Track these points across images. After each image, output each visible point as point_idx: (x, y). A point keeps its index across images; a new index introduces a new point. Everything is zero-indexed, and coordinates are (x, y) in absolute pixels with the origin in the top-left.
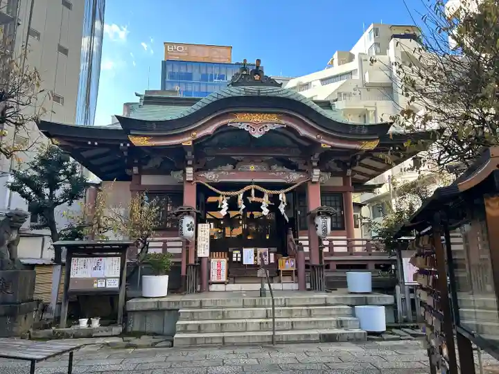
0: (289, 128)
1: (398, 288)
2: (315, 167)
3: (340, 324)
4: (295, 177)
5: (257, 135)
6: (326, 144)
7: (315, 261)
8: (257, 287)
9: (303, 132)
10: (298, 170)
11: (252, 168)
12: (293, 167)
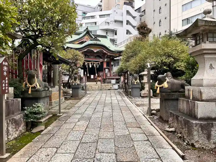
0: (102, 50)
1: (120, 82)
2: (106, 58)
3: (111, 88)
4: (101, 60)
5: (95, 52)
6: (109, 54)
7: (105, 78)
8: (96, 83)
9: (105, 52)
10: (102, 59)
11: (92, 57)
12: (101, 58)
